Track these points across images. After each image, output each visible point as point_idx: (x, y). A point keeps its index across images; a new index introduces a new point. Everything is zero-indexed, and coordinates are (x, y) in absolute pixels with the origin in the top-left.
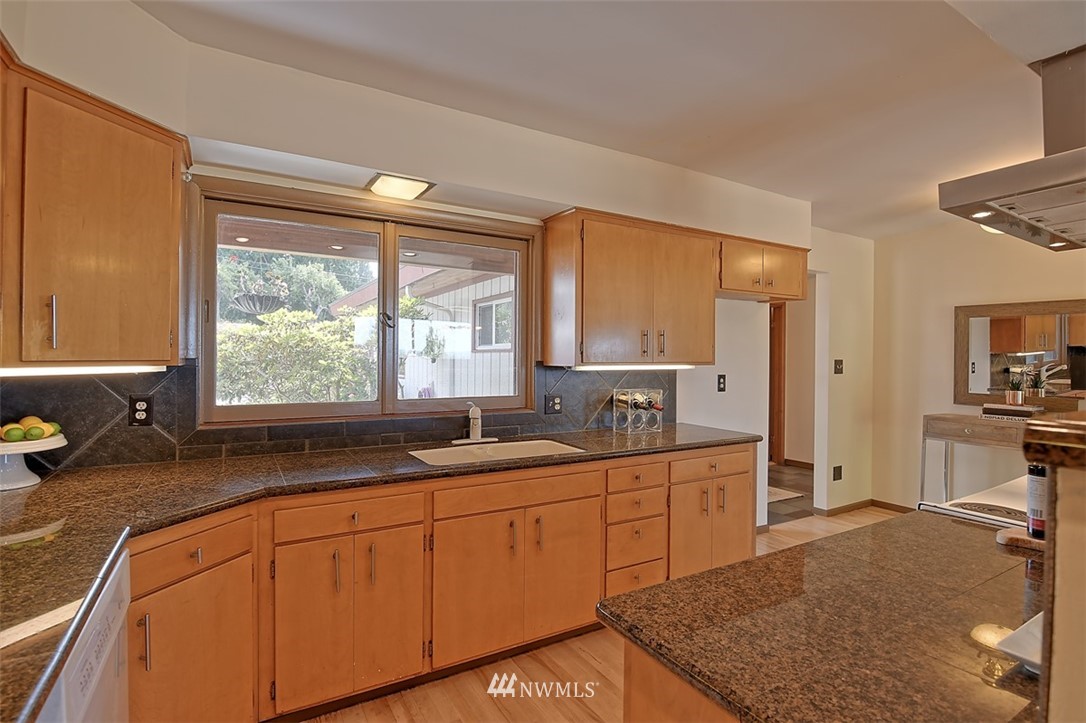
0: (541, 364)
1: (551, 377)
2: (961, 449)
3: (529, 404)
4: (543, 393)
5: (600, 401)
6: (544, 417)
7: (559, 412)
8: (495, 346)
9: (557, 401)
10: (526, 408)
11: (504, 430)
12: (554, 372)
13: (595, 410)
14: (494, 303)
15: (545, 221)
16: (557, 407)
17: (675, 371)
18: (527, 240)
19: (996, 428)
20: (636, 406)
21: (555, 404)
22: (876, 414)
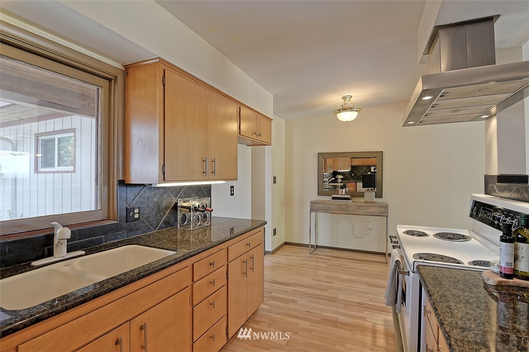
0: (122, 183)
1: (131, 193)
2: (321, 215)
3: (112, 216)
4: (125, 205)
5: (167, 208)
6: (125, 225)
7: (138, 219)
8: (57, 168)
9: (136, 211)
10: (109, 219)
11: (90, 242)
12: (134, 188)
13: (164, 215)
14: (57, 137)
15: (127, 67)
16: (137, 216)
17: (211, 185)
18: (110, 80)
19: (338, 205)
20: (196, 209)
21: (134, 214)
22: (287, 202)
